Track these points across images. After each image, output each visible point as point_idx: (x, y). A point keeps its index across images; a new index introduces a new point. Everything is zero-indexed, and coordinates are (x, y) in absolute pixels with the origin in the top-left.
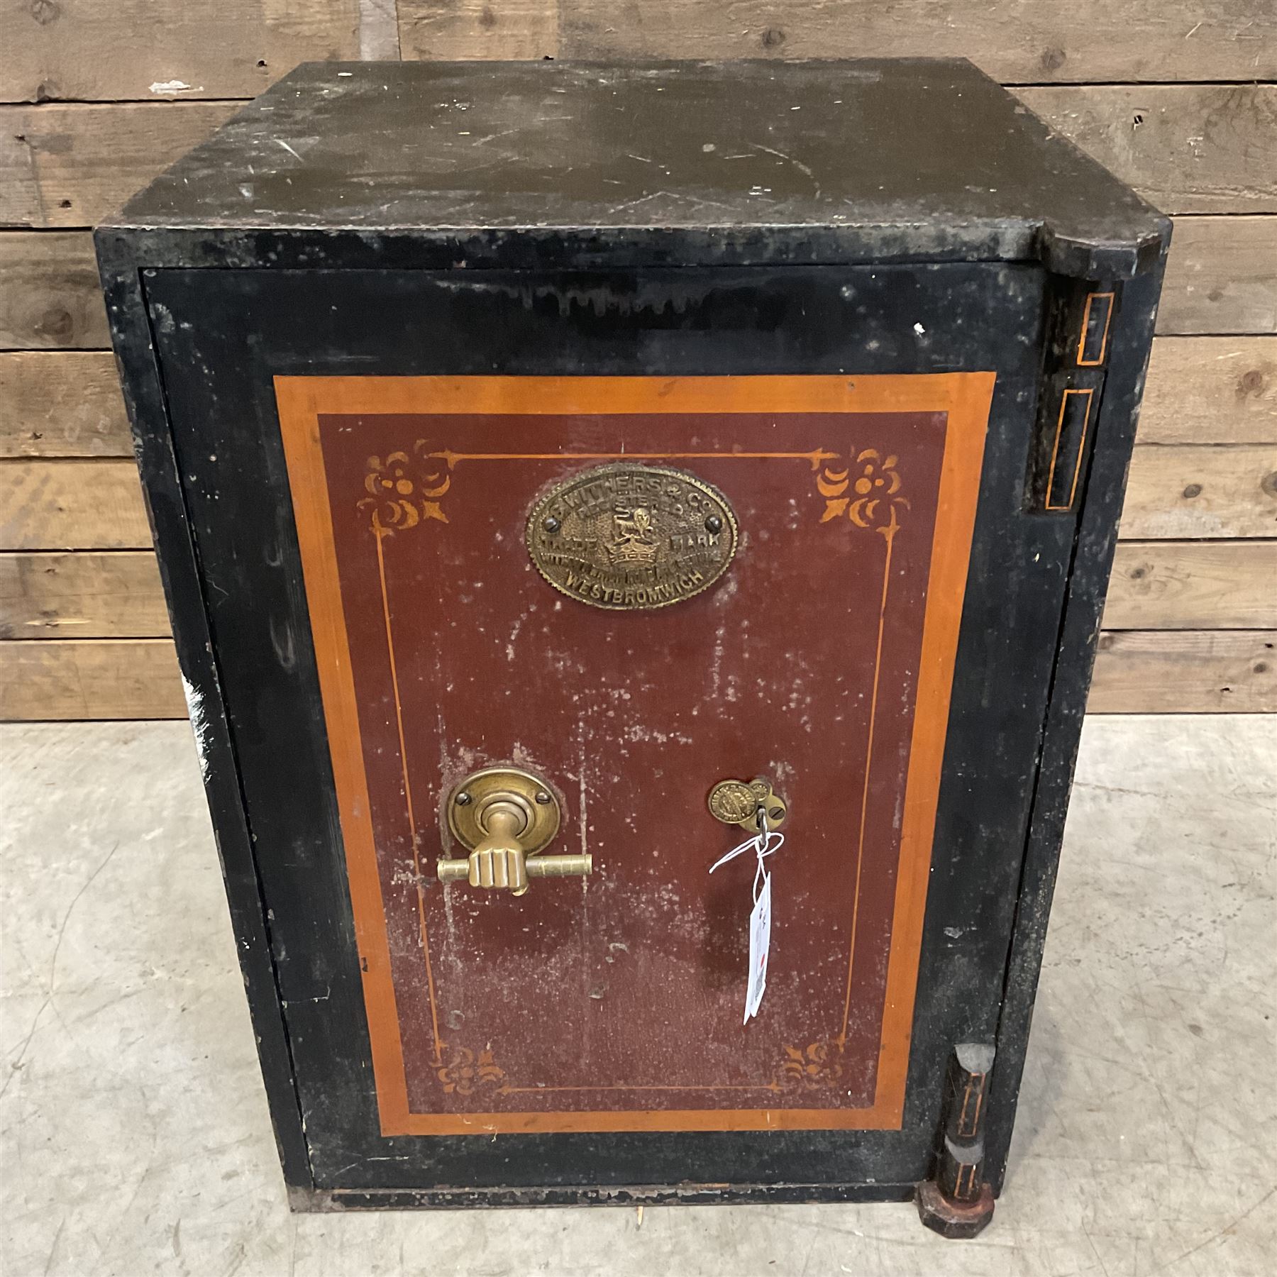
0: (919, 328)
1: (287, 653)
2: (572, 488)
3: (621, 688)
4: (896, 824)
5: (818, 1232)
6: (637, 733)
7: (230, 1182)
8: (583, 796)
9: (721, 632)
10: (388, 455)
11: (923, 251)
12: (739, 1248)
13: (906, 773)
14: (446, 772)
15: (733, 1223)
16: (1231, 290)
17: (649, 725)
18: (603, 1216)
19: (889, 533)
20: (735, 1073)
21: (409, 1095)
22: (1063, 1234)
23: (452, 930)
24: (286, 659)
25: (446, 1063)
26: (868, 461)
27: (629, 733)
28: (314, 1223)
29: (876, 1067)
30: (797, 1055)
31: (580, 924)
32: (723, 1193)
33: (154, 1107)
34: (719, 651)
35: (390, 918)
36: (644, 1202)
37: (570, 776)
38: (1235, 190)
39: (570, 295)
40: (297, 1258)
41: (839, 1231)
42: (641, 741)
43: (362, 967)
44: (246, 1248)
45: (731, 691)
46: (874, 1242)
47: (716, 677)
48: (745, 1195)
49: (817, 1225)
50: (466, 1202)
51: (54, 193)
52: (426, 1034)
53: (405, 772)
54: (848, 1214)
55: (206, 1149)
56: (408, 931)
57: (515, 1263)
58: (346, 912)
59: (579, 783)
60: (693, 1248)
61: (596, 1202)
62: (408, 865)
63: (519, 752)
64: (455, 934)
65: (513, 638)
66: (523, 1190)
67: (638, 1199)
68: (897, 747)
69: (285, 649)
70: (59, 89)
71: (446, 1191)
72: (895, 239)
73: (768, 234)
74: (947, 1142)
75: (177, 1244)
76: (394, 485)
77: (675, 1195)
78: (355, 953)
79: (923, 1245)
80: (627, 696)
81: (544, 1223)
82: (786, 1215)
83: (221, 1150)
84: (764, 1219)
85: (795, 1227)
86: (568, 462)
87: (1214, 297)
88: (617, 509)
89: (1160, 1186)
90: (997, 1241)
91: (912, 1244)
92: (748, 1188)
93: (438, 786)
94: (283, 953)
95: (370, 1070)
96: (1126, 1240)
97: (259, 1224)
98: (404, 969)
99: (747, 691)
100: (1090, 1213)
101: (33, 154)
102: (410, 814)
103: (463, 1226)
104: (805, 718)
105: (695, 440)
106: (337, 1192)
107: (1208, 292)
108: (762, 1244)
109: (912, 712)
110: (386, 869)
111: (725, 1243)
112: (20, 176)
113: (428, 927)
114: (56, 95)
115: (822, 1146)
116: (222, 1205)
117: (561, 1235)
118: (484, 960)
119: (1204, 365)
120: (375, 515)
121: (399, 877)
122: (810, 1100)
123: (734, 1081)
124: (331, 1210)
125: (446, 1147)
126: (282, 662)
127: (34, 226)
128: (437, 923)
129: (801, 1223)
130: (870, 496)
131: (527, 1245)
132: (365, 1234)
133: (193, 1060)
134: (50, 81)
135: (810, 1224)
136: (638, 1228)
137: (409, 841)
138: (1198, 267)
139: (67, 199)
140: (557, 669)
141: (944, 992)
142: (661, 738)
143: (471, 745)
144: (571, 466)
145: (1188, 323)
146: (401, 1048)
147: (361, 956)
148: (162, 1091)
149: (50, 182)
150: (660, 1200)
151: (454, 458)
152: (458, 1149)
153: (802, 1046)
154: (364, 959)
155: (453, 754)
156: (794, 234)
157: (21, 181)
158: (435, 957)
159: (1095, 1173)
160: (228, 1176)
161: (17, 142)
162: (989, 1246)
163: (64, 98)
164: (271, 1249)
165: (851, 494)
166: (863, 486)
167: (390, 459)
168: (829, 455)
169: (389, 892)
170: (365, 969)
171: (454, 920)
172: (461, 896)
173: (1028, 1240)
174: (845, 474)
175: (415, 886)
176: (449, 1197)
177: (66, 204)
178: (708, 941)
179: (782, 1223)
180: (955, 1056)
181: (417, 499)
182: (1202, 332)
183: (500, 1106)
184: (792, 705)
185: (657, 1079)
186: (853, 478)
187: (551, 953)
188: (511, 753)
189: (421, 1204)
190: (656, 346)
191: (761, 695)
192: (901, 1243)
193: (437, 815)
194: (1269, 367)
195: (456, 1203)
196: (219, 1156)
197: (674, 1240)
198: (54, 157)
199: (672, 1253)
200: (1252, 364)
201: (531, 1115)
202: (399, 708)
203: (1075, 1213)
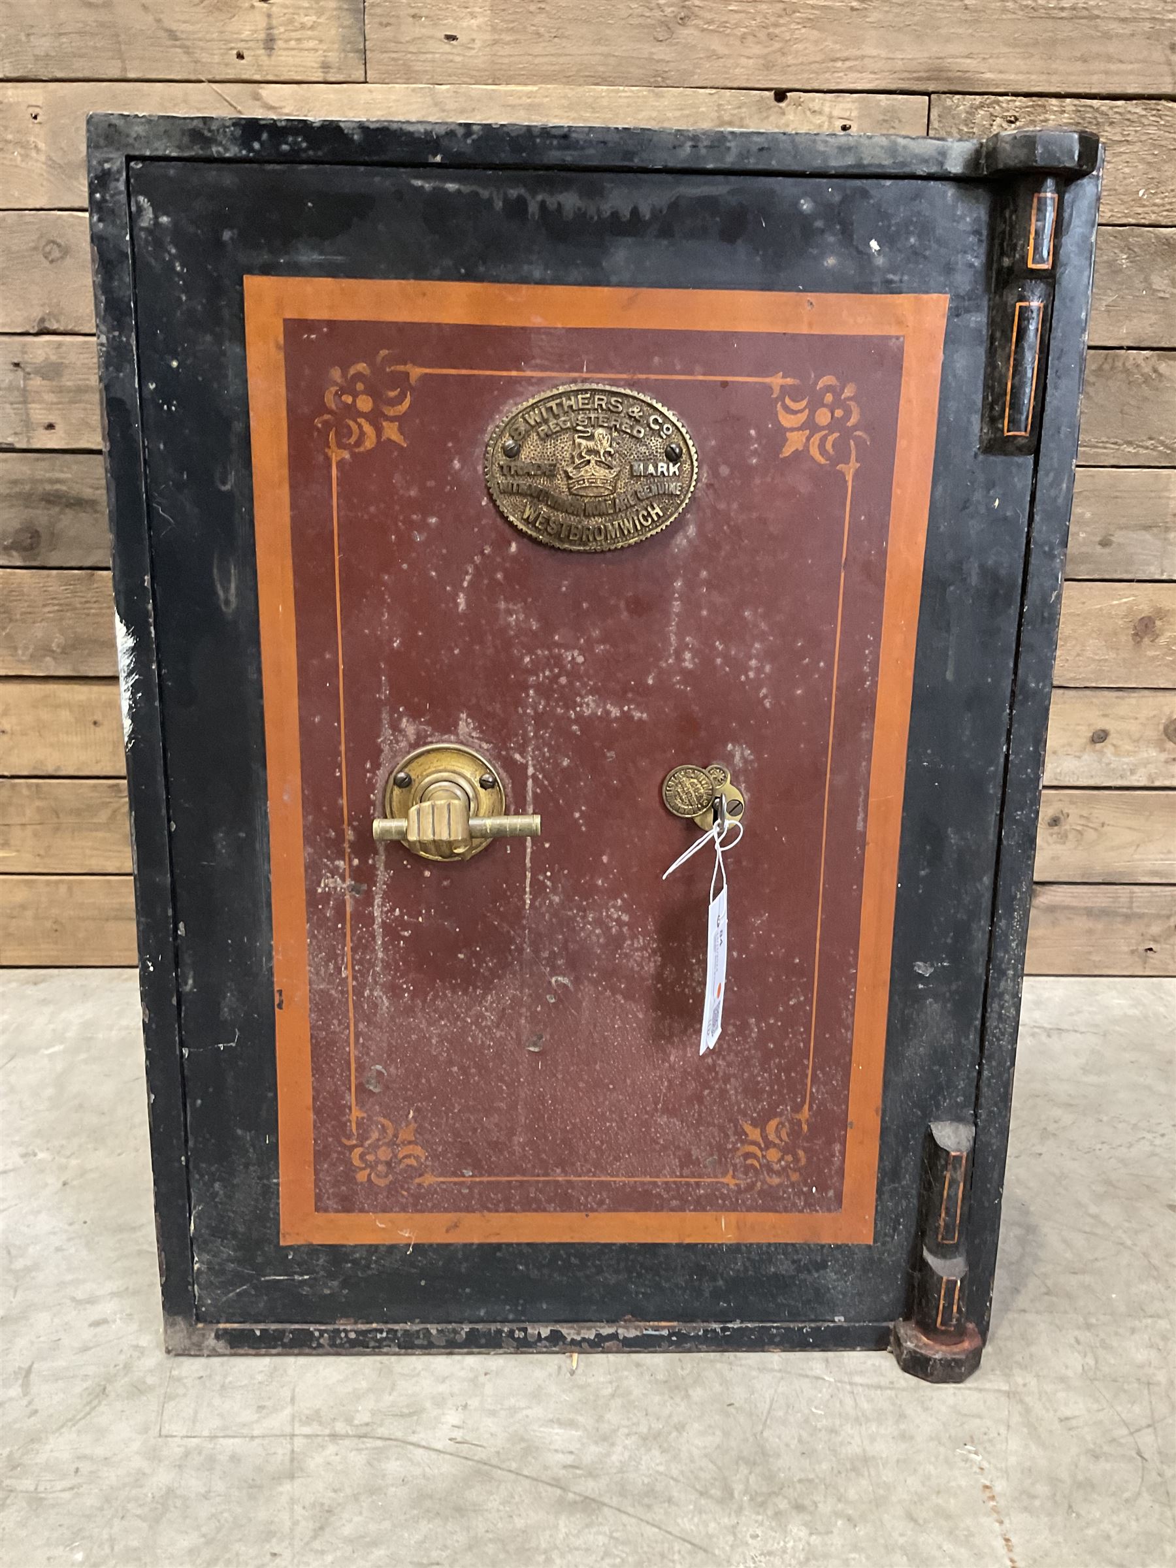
0: (874, 245)
1: (229, 595)
2: (533, 407)
3: (574, 648)
4: (860, 826)
5: (782, 1378)
6: (589, 705)
7: (99, 1330)
8: (530, 782)
9: (678, 584)
10: (349, 367)
11: (877, 162)
12: (691, 1392)
13: (869, 760)
14: (386, 748)
15: (682, 1368)
16: (1118, 537)
17: (601, 693)
18: (531, 1362)
19: (849, 470)
20: (687, 1160)
21: (316, 1186)
22: (1063, 1379)
23: (380, 955)
24: (227, 602)
25: (362, 1138)
26: (829, 388)
27: (581, 706)
28: (191, 1367)
29: (843, 1153)
30: (754, 1134)
31: (520, 950)
32: (670, 1335)
33: (19, 1264)
34: (676, 607)
35: (313, 937)
36: (579, 1346)
37: (517, 757)
38: (1115, 443)
39: (539, 198)
40: (168, 1398)
41: (807, 1376)
42: (594, 714)
43: (277, 1002)
44: (109, 1388)
45: (688, 655)
46: (848, 1387)
47: (673, 638)
48: (697, 1337)
49: (780, 1371)
50: (372, 1344)
51: (39, 414)
52: (343, 1098)
53: (343, 748)
54: (815, 1361)
55: (73, 1299)
56: (332, 956)
57: (428, 1405)
58: (265, 927)
59: (525, 767)
60: (637, 1392)
61: (524, 1345)
62: (337, 867)
63: (465, 725)
64: (382, 961)
65: (465, 584)
66: (440, 1327)
67: (573, 1341)
68: (860, 729)
69: (226, 590)
70: (58, 321)
71: (349, 1327)
72: (850, 149)
73: (730, 137)
74: (926, 1253)
75: (26, 1385)
76: (354, 401)
77: (614, 1336)
78: (271, 984)
79: (904, 1390)
80: (580, 659)
81: (463, 1369)
82: (743, 1362)
83: (92, 1301)
84: (718, 1365)
85: (754, 1373)
86: (529, 380)
87: (1105, 543)
88: (579, 428)
89: (1165, 1338)
90: (988, 1386)
91: (891, 1389)
92: (698, 1328)
93: (377, 766)
94: (190, 982)
95: (275, 1146)
96: (1136, 1385)
97: (127, 1368)
98: (323, 1006)
99: (705, 657)
100: (1091, 1362)
101: (25, 379)
102: (344, 802)
103: (367, 1371)
104: (764, 691)
105: (656, 359)
106: (221, 1326)
107: (1098, 539)
108: (718, 1388)
109: (875, 684)
110: (314, 871)
111: (674, 1386)
112: (12, 399)
113: (355, 950)
114: (54, 326)
115: (784, 1267)
116: (85, 1349)
117: (482, 1379)
118: (413, 996)
119: (1101, 609)
120: (332, 434)
121: (329, 883)
122: (771, 1201)
123: (686, 1171)
124: (214, 1353)
125: (355, 1262)
126: (223, 607)
127: (18, 446)
128: (363, 945)
129: (762, 1369)
130: (830, 428)
131: (442, 1388)
132: (252, 1377)
133: (71, 1224)
134: (49, 314)
135: (772, 1370)
136: (572, 1373)
137: (341, 835)
138: (1088, 515)
139: (53, 421)
140: (509, 624)
141: (917, 1049)
142: (615, 712)
143: (415, 714)
144: (532, 384)
145: (1082, 567)
146: (311, 1116)
147: (276, 988)
148: (31, 1250)
149: (38, 406)
150: (598, 1345)
151: (416, 372)
152: (368, 1267)
153: (760, 1123)
154: (280, 992)
155: (395, 727)
156: (755, 139)
157: (12, 404)
158: (358, 992)
159: (1089, 1327)
160: (96, 1324)
161: (12, 367)
162: (980, 1390)
163: (62, 329)
164: (138, 1390)
165: (810, 426)
166: (823, 417)
167: (352, 371)
168: (789, 381)
169: (314, 900)
170: (280, 1006)
171: (383, 942)
172: (392, 910)
173: (1025, 1385)
174: (804, 403)
175: (344, 894)
176: (352, 1335)
177: (51, 426)
178: (659, 976)
179: (739, 1369)
180: (930, 1136)
181: (375, 418)
182: (1096, 577)
183: (419, 1202)
184: (751, 674)
185: (599, 1167)
186: (813, 408)
187: (487, 990)
188: (456, 725)
189: (320, 1346)
190: (620, 254)
191: (719, 661)
192: (879, 1387)
193: (373, 803)
194: (1161, 614)
195: (361, 1345)
196: (88, 1306)
197: (615, 1384)
198: (45, 382)
199: (613, 1396)
200: (1145, 609)
201: (452, 1217)
202: (341, 667)
203: (1073, 1362)
